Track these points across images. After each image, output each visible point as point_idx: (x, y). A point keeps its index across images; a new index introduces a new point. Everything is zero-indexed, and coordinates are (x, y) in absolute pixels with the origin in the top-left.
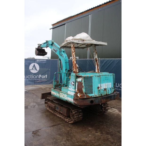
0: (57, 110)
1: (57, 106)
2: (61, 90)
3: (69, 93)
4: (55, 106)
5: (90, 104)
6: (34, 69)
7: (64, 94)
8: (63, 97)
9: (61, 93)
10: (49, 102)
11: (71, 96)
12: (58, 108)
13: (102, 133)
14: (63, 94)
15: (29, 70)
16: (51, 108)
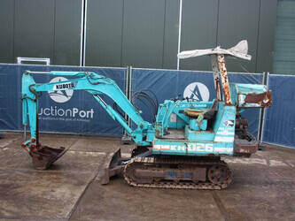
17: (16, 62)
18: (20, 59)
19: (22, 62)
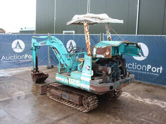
0: (64, 98)
1: (64, 93)
2: (70, 75)
3: (82, 78)
4: (62, 94)
5: (109, 90)
6: (18, 47)
7: (75, 80)
8: (74, 84)
9: (71, 79)
10: (52, 90)
11: (86, 82)
12: (66, 96)
13: (121, 120)
14: (73, 80)
15: (12, 49)
16: (56, 96)
17: (62, 33)
18: (64, 32)
19: (65, 33)
